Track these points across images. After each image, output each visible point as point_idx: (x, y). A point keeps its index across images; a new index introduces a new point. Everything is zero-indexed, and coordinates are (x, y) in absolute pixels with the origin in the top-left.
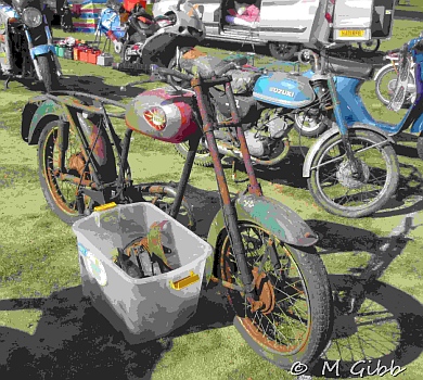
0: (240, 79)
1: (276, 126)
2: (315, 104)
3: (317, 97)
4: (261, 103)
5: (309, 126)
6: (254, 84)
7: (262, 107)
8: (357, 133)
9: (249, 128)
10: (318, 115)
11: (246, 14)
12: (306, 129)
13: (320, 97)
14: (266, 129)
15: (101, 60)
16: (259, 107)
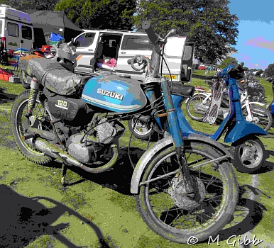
0: (71, 81)
1: (104, 131)
2: (145, 110)
3: (148, 103)
4: (90, 106)
5: (142, 131)
6: (83, 86)
7: (91, 110)
8: (192, 145)
9: (79, 131)
10: (149, 123)
11: (109, 63)
12: (139, 133)
13: (152, 103)
14: (95, 134)
15: (11, 79)
16: (89, 110)
